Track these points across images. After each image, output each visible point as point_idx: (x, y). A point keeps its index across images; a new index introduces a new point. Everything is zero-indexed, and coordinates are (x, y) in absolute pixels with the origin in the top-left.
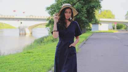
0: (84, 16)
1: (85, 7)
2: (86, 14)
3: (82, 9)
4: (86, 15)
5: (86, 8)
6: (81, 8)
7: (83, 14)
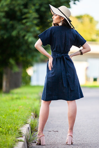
0: (32, 30)
1: (34, 5)
2: (37, 25)
3: (25, 10)
4: (37, 28)
5: (37, 7)
6: (22, 7)
7: (27, 27)
